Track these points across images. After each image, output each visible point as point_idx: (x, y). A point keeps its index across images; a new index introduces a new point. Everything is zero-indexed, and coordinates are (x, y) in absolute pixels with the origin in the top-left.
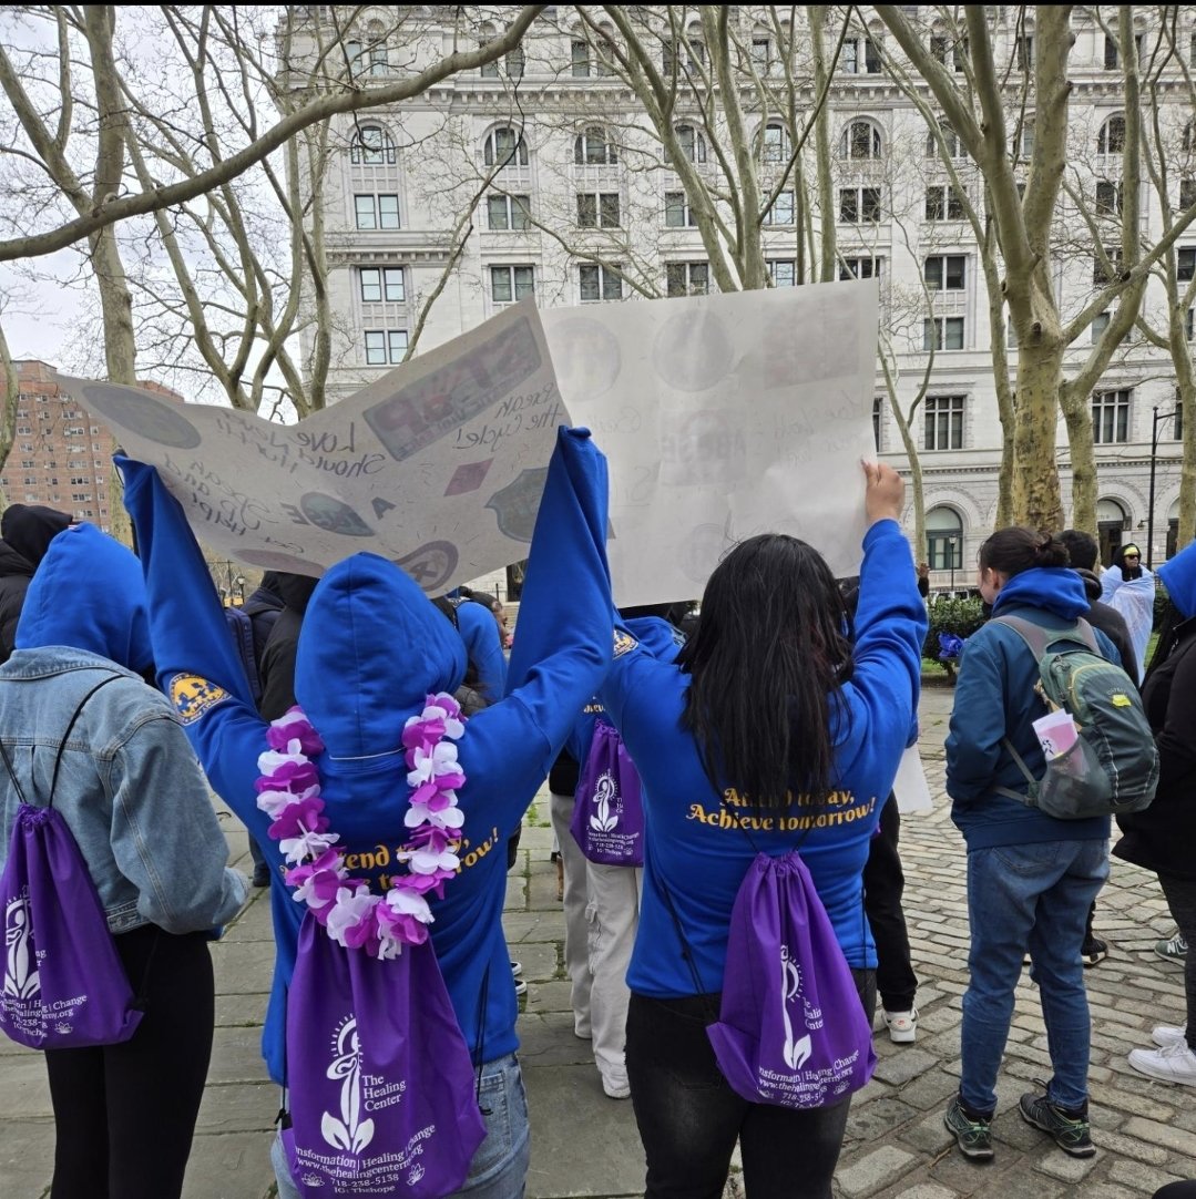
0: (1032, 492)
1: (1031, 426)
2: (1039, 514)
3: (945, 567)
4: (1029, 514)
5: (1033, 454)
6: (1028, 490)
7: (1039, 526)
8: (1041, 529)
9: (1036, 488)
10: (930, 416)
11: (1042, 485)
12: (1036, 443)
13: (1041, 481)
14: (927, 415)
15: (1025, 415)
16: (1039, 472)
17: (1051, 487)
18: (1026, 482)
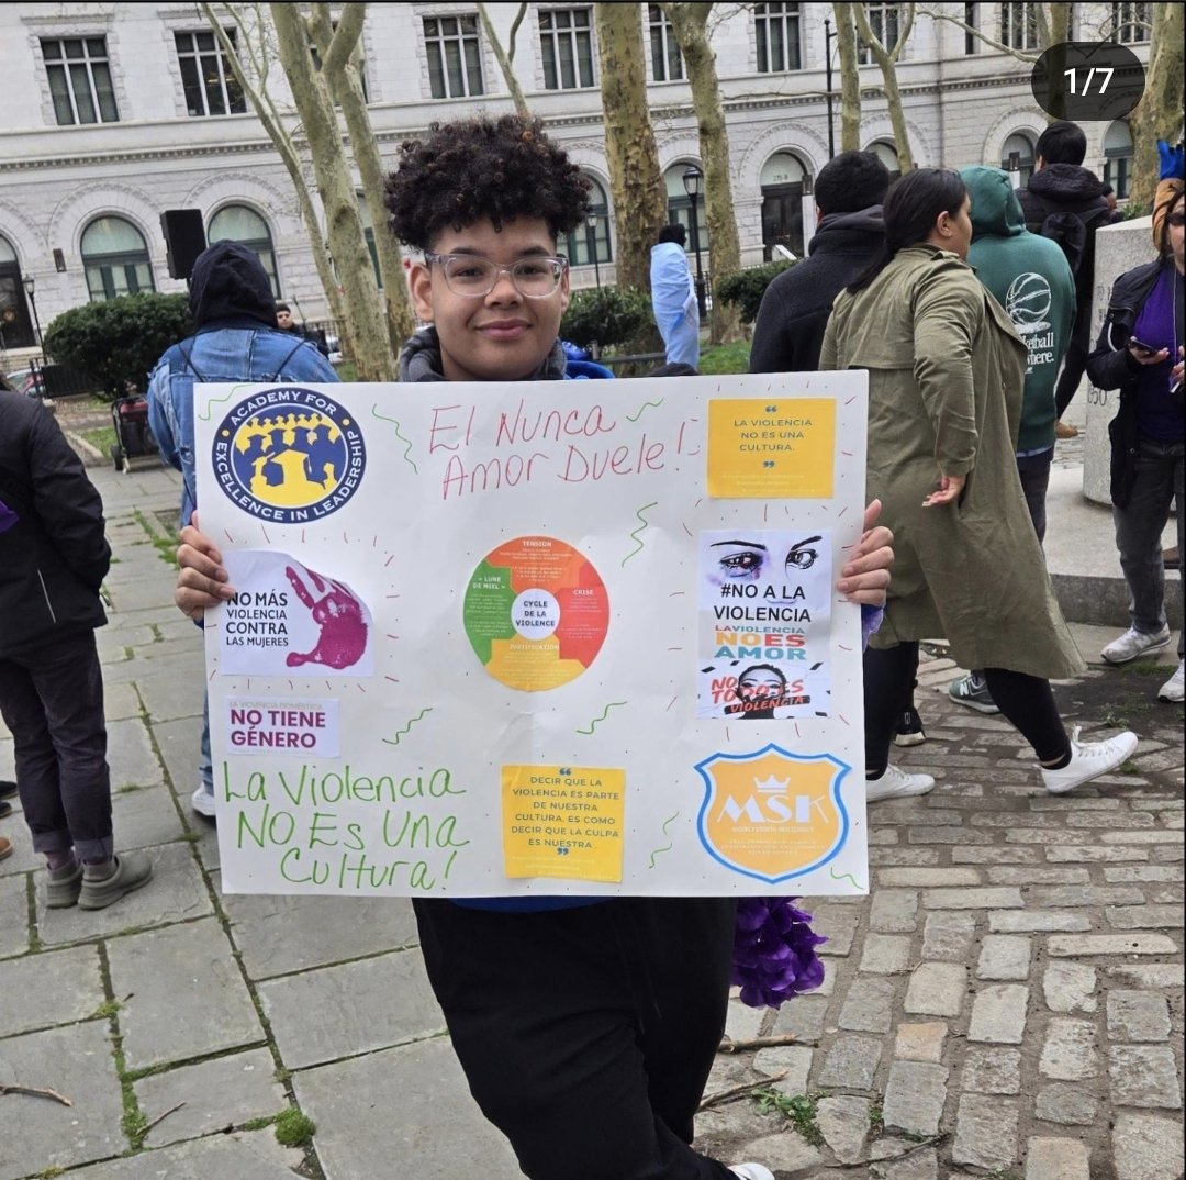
0: (627, 158)
1: (618, 74)
2: (637, 186)
3: (590, 262)
4: (627, 186)
5: (622, 109)
6: (623, 156)
7: (639, 200)
8: (642, 205)
9: (630, 153)
10: (547, 38)
11: (636, 149)
12: (625, 95)
13: (636, 144)
14: (542, 36)
15: (609, 61)
16: (632, 132)
17: (647, 151)
18: (619, 147)
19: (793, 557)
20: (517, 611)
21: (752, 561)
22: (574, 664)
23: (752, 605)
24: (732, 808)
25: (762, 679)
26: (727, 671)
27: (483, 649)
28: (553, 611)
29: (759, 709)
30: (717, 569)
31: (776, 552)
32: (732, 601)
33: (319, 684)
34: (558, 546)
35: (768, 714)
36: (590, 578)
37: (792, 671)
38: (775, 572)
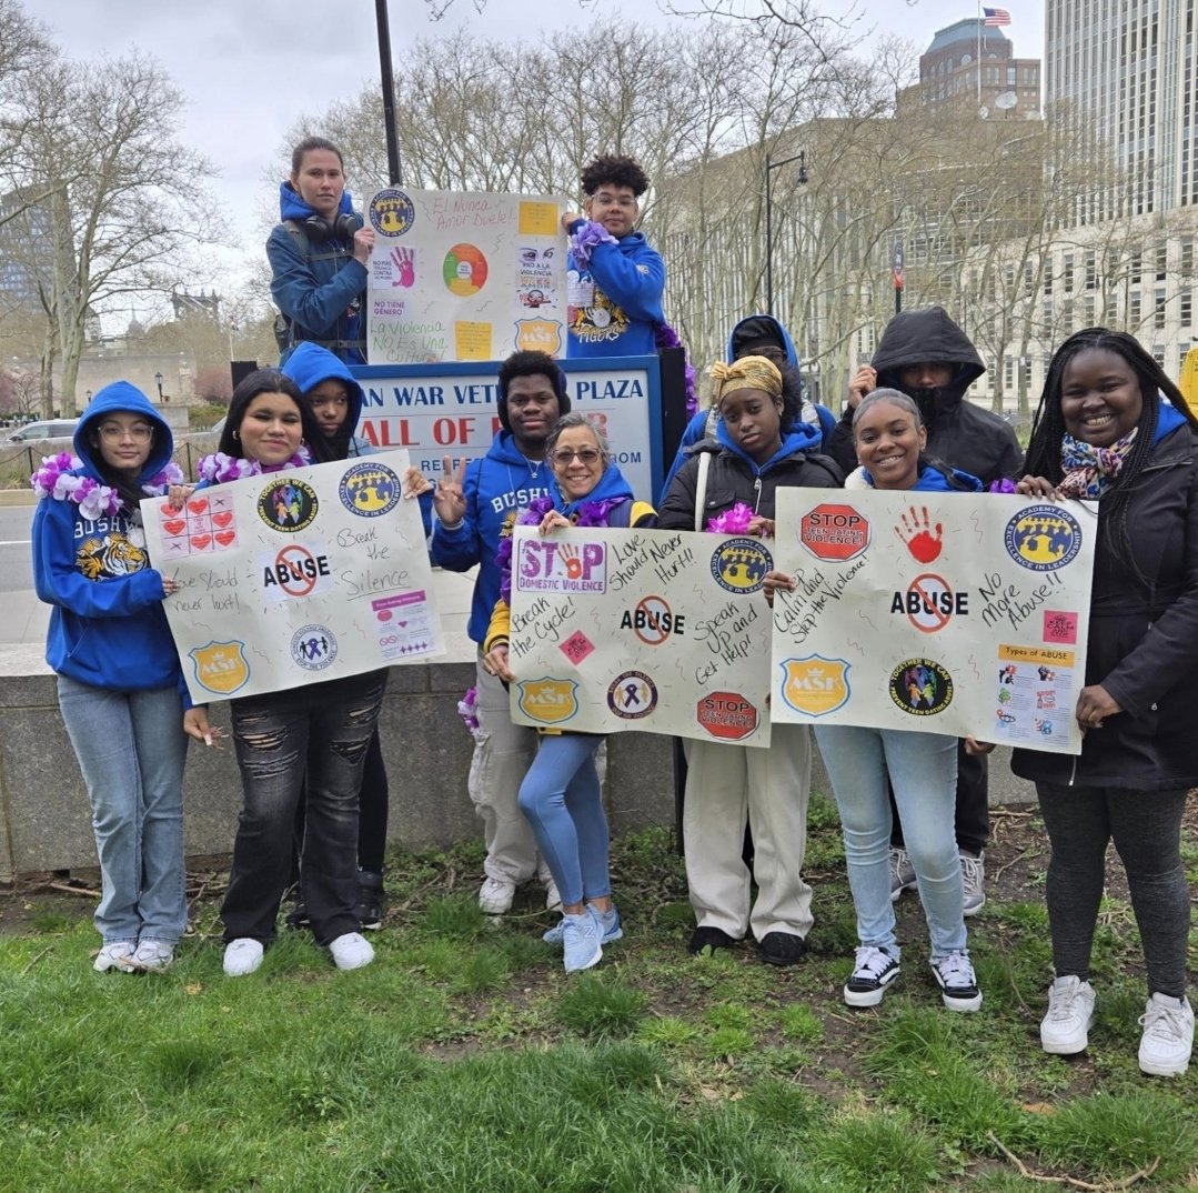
19: (545, 254)
20: (459, 270)
21: (533, 255)
22: (476, 288)
23: (533, 270)
24: (526, 337)
25: (536, 295)
26: (525, 291)
27: (448, 283)
28: (470, 269)
29: (535, 305)
30: (521, 257)
31: (540, 253)
32: (527, 268)
33: (402, 292)
34: (473, 247)
35: (537, 306)
36: (482, 258)
37: (546, 292)
38: (540, 260)
